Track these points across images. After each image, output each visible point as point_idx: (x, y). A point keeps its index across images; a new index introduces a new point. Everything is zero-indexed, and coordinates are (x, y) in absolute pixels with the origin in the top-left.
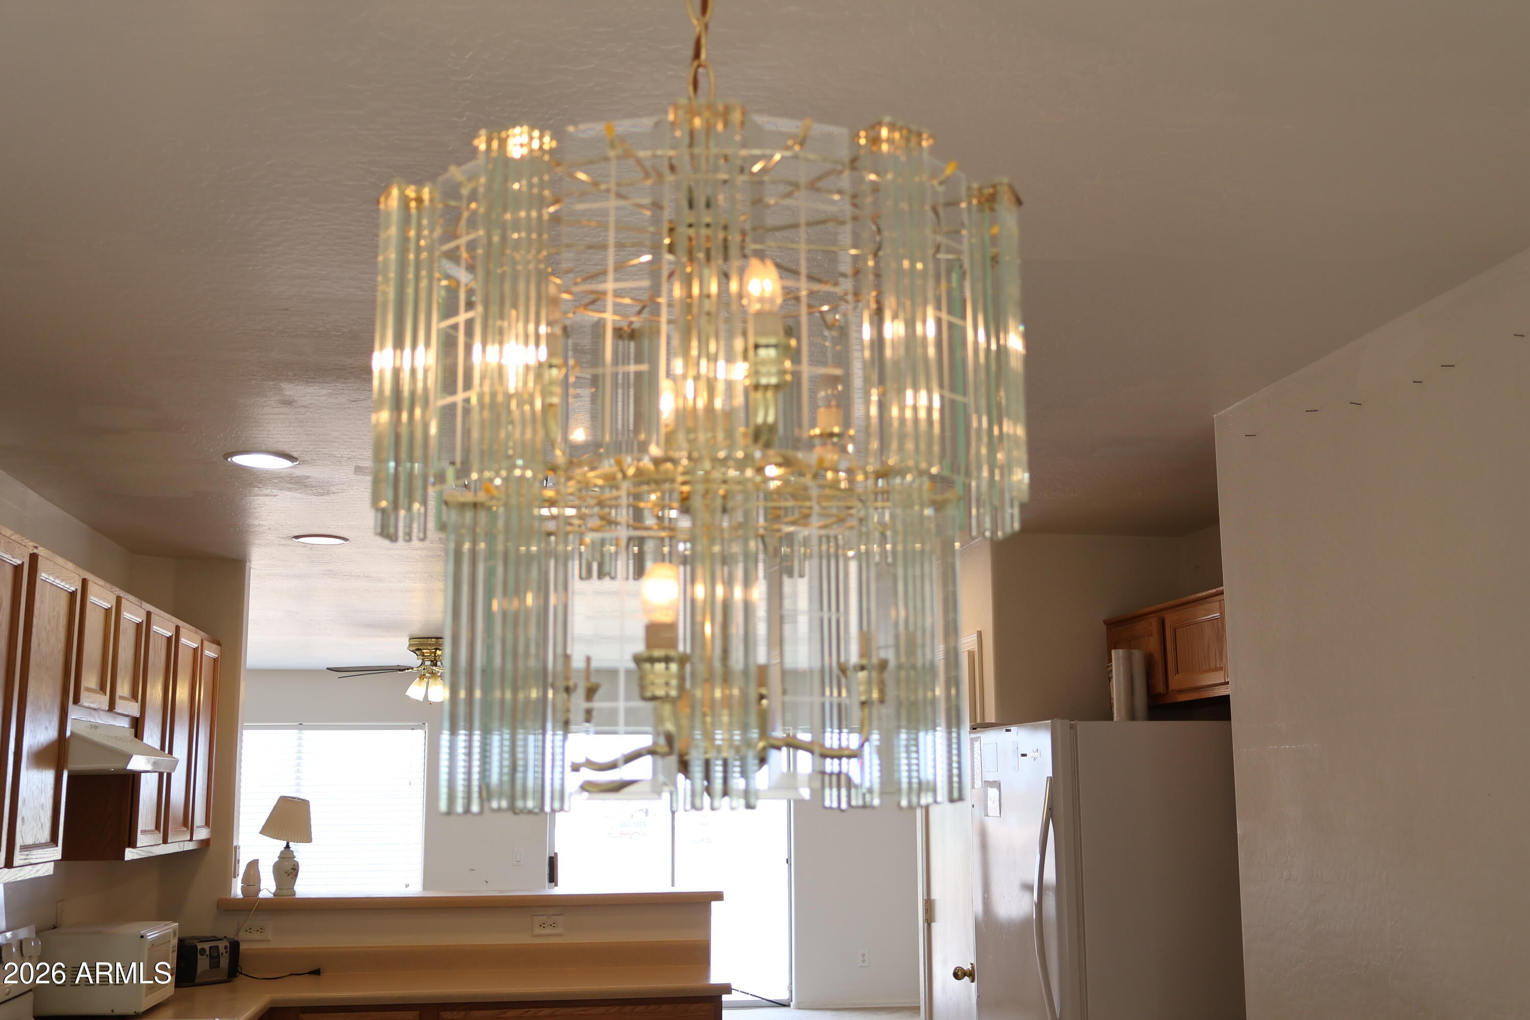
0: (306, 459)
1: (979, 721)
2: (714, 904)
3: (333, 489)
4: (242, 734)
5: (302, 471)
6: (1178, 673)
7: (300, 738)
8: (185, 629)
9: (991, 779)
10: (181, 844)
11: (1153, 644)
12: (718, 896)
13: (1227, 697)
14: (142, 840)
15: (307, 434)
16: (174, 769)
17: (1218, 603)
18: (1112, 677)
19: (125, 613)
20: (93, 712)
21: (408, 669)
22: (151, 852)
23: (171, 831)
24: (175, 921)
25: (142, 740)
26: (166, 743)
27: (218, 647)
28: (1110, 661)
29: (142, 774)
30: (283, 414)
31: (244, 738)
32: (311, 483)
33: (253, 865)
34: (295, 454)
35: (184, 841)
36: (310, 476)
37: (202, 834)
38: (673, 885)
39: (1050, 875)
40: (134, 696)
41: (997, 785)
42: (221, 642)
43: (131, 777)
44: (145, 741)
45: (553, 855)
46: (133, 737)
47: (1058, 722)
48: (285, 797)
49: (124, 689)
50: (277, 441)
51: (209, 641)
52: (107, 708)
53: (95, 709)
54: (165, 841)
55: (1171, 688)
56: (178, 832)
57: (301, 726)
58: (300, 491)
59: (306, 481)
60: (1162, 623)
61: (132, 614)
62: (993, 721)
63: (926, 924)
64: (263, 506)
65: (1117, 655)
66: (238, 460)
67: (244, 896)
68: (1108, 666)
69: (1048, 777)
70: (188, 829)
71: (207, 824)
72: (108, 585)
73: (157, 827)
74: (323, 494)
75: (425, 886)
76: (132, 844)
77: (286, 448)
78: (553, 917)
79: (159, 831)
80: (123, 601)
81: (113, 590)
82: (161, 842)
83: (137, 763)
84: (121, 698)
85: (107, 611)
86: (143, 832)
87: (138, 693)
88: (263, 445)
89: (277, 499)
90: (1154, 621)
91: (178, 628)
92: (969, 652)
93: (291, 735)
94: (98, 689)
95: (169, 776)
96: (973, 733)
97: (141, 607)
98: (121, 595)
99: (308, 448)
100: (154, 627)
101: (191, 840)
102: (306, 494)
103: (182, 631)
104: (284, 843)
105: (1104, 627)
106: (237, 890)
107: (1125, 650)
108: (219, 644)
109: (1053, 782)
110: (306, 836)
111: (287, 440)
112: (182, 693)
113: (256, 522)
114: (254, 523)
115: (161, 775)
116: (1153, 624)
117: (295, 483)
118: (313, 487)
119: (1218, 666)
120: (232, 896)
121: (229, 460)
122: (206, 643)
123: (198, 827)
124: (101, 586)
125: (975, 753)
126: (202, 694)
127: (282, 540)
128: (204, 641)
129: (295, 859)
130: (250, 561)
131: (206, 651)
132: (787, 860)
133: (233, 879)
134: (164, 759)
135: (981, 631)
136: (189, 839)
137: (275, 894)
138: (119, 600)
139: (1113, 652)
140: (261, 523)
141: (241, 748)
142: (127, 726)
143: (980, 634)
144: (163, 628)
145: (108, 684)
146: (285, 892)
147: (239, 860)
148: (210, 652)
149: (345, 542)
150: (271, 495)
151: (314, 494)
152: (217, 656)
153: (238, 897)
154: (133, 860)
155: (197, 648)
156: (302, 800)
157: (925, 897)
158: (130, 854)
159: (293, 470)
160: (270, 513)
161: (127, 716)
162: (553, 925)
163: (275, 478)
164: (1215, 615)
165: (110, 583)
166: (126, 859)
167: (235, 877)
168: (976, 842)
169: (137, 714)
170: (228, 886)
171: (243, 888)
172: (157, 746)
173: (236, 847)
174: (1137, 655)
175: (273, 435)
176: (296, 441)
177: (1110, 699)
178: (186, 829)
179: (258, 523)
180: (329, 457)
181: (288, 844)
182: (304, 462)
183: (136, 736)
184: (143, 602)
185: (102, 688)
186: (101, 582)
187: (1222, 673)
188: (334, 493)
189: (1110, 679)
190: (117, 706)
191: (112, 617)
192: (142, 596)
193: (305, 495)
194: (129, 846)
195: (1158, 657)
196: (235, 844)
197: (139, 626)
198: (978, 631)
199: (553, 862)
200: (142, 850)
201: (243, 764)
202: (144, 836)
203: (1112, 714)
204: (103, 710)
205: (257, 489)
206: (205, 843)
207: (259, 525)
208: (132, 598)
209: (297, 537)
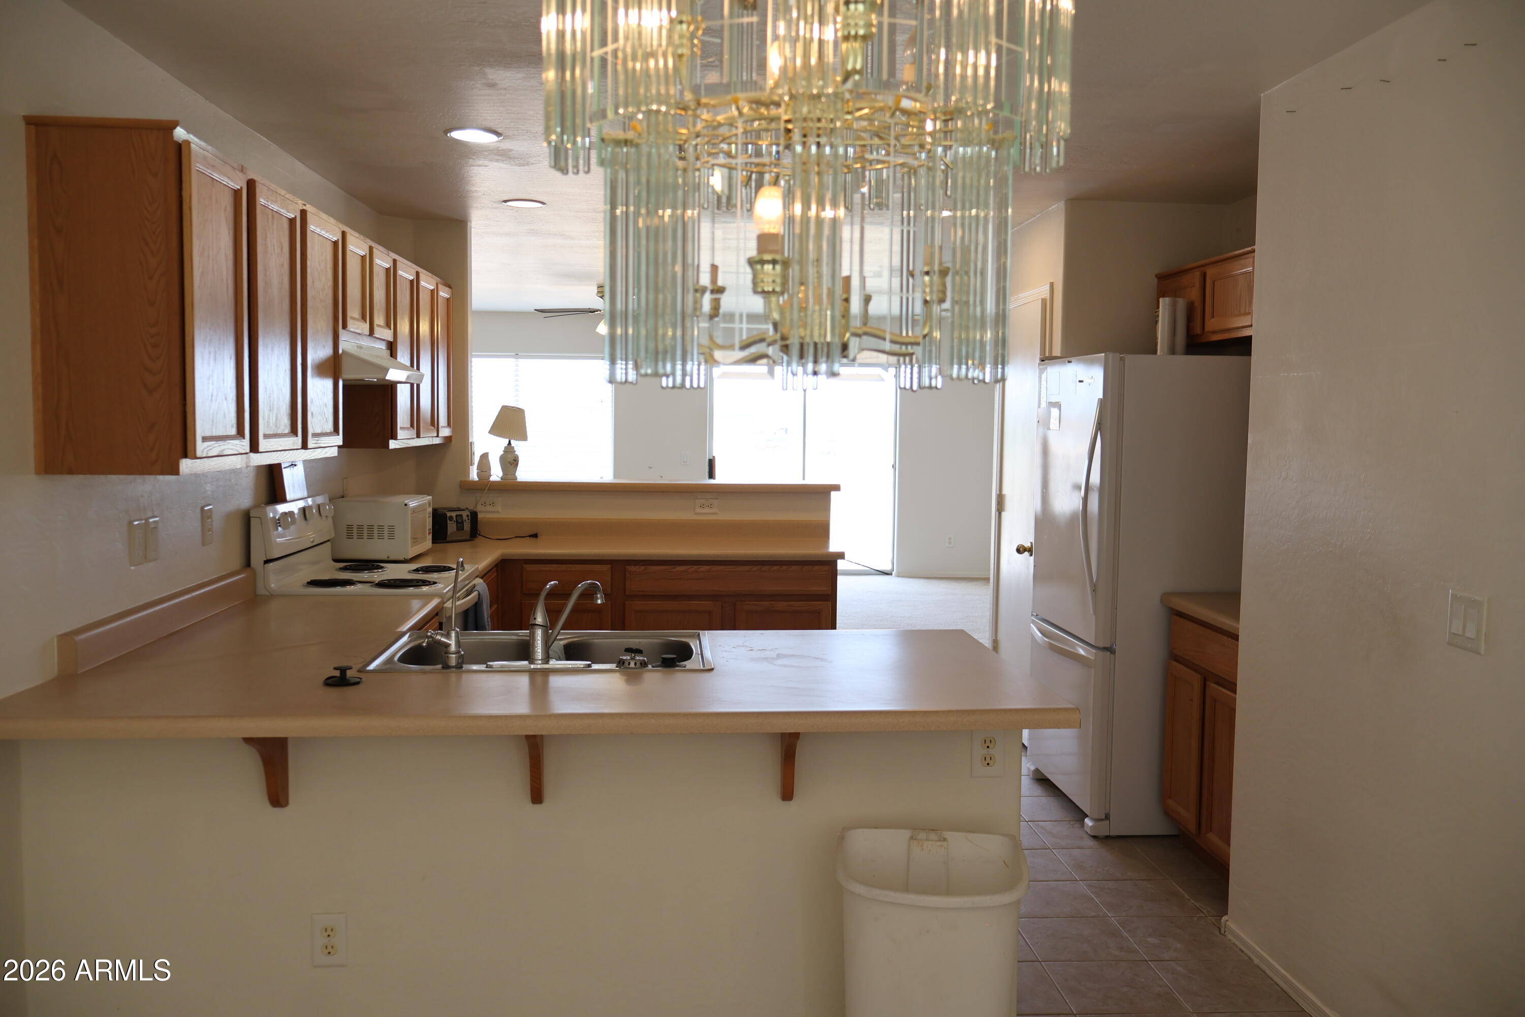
0: (509, 134)
1: (1047, 355)
2: (833, 494)
3: (531, 160)
4: (471, 362)
5: (506, 145)
6: (1213, 317)
7: (517, 365)
8: (424, 274)
9: (1053, 401)
10: (431, 439)
11: (1194, 294)
12: (837, 488)
13: (1250, 338)
14: (401, 434)
15: (508, 113)
16: (421, 381)
17: (1252, 259)
18: (1158, 320)
19: (376, 260)
20: (358, 336)
21: (597, 311)
22: (409, 444)
23: (423, 429)
24: (429, 495)
25: (396, 359)
26: (415, 363)
27: (450, 290)
28: (1158, 308)
29: (398, 385)
30: (488, 95)
31: (473, 364)
32: (514, 155)
33: (485, 457)
34: (500, 130)
35: (433, 437)
36: (512, 150)
37: (445, 432)
38: (804, 479)
39: (1095, 478)
40: (388, 325)
41: (1058, 405)
42: (452, 286)
43: (390, 386)
44: (398, 359)
45: (712, 458)
46: (389, 357)
47: (1111, 355)
48: (506, 406)
49: (379, 320)
50: (485, 119)
51: (443, 285)
52: (368, 334)
53: (359, 334)
54: (418, 436)
55: (1207, 329)
56: (428, 430)
57: (517, 356)
58: (505, 162)
59: (510, 153)
60: (1204, 276)
61: (382, 261)
62: (1059, 355)
63: (997, 513)
64: (478, 175)
65: (1164, 302)
66: (456, 135)
67: (479, 479)
68: (1156, 312)
69: (1099, 399)
70: (435, 428)
71: (449, 425)
72: (362, 237)
73: (412, 425)
74: (523, 165)
75: (615, 477)
76: (394, 437)
77: (492, 125)
78: (710, 500)
79: (413, 427)
80: (375, 250)
81: (366, 241)
82: (415, 437)
83: (393, 375)
84: (378, 326)
85: (363, 258)
86: (402, 428)
87: (391, 321)
88: (474, 123)
89: (488, 168)
90: (1197, 274)
91: (418, 274)
92: (1042, 299)
93: (510, 362)
94: (360, 318)
95: (418, 386)
96: (1042, 365)
97: (389, 256)
98: (372, 245)
99: (509, 125)
100: (400, 272)
101: (438, 436)
102: (510, 164)
103: (421, 275)
104: (507, 441)
105: (1156, 280)
106: (474, 475)
107: (1170, 298)
108: (450, 287)
109: (1102, 403)
110: (522, 435)
111: (493, 118)
112: (424, 328)
113: (473, 189)
114: (471, 189)
115: (412, 385)
116: (1196, 277)
117: (502, 155)
118: (515, 159)
119: (1247, 311)
120: (471, 479)
121: (448, 135)
122: (440, 286)
123: (442, 427)
124: (357, 238)
125: (1042, 380)
126: (439, 328)
127: (494, 204)
128: (439, 285)
129: (516, 453)
130: (470, 222)
131: (441, 293)
132: (893, 466)
133: (471, 467)
134: (413, 373)
135: (1053, 282)
136: (436, 435)
137: (501, 478)
138: (371, 249)
139: (1161, 300)
140: (477, 189)
141: (471, 367)
142: (384, 348)
143: (1052, 285)
144: (406, 272)
145: (367, 314)
146: (509, 477)
147: (474, 453)
148: (444, 293)
149: (544, 206)
150: (483, 166)
151: (516, 165)
152: (449, 296)
153: (475, 480)
154: (395, 449)
155: (434, 290)
156: (519, 409)
157: (998, 493)
158: (393, 444)
159: (498, 144)
160: (484, 180)
161: (384, 340)
162: (711, 506)
163: (485, 151)
164: (1248, 269)
165: (364, 236)
166: (390, 448)
167: (472, 465)
168: (1038, 449)
169: (391, 339)
170: (467, 472)
171: (478, 473)
172: (408, 364)
173: (471, 443)
174: (1181, 303)
175: (481, 113)
176: (500, 119)
177: (1156, 338)
178: (433, 428)
179: (474, 189)
180: (527, 133)
181: (510, 442)
182: (507, 137)
183: (391, 356)
184: (390, 252)
185: (363, 318)
186: (357, 235)
187: (1249, 317)
188: (532, 164)
189: (1157, 322)
190: (375, 332)
191: (367, 261)
192: (389, 246)
193: (509, 166)
194: (392, 439)
195: (1198, 304)
196: (470, 441)
197: (388, 270)
198: (1050, 282)
199: (711, 463)
200: (401, 442)
201: (473, 379)
202: (402, 431)
203: (1157, 350)
204: (365, 335)
205: (471, 160)
206: (448, 439)
207: (476, 191)
208: (381, 248)
209: (506, 201)
